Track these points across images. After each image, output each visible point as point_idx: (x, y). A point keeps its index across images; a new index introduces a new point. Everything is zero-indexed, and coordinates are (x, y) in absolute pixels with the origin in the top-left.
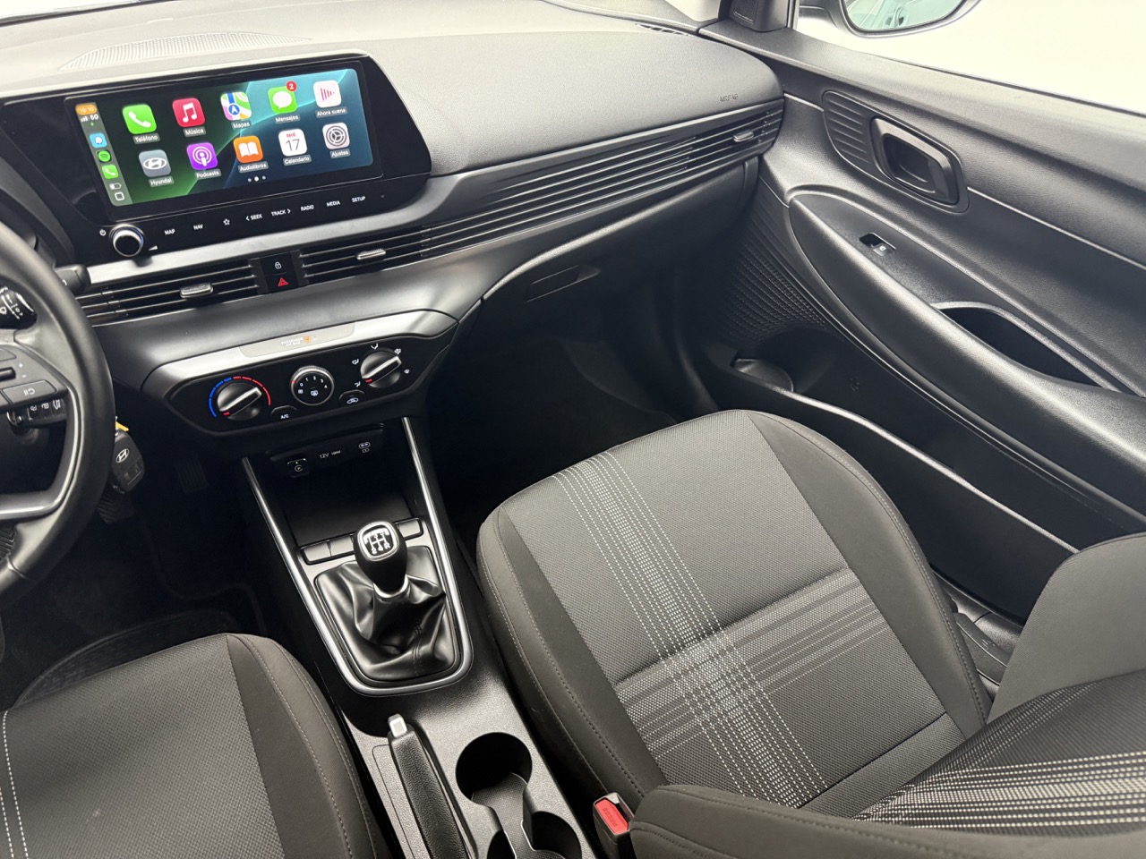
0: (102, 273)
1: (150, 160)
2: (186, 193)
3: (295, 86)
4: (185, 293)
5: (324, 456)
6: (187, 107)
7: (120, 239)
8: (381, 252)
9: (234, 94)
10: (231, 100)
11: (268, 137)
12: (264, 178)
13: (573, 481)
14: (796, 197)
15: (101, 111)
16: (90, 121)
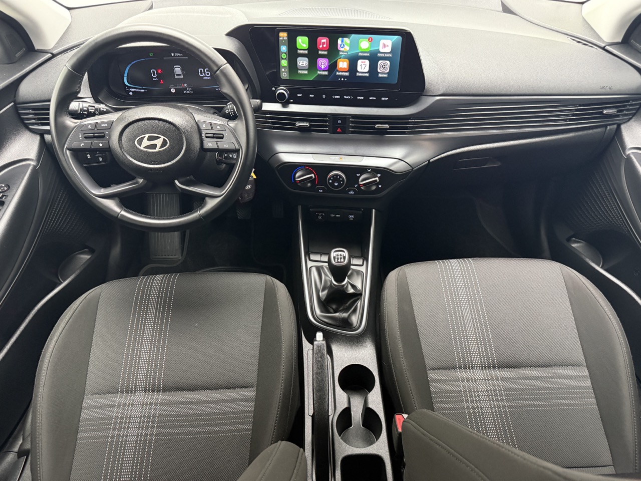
0: (268, 107)
1: (301, 61)
2: (311, 79)
3: (372, 40)
4: (298, 124)
5: (332, 215)
6: (323, 41)
7: (279, 93)
8: (387, 126)
9: (344, 39)
10: (342, 41)
11: (353, 61)
12: (346, 79)
13: (445, 267)
14: (632, 153)
15: (288, 37)
16: (283, 40)
